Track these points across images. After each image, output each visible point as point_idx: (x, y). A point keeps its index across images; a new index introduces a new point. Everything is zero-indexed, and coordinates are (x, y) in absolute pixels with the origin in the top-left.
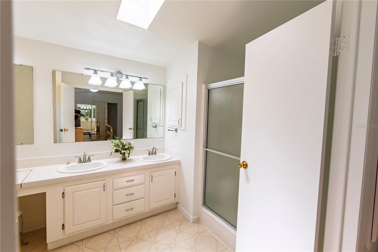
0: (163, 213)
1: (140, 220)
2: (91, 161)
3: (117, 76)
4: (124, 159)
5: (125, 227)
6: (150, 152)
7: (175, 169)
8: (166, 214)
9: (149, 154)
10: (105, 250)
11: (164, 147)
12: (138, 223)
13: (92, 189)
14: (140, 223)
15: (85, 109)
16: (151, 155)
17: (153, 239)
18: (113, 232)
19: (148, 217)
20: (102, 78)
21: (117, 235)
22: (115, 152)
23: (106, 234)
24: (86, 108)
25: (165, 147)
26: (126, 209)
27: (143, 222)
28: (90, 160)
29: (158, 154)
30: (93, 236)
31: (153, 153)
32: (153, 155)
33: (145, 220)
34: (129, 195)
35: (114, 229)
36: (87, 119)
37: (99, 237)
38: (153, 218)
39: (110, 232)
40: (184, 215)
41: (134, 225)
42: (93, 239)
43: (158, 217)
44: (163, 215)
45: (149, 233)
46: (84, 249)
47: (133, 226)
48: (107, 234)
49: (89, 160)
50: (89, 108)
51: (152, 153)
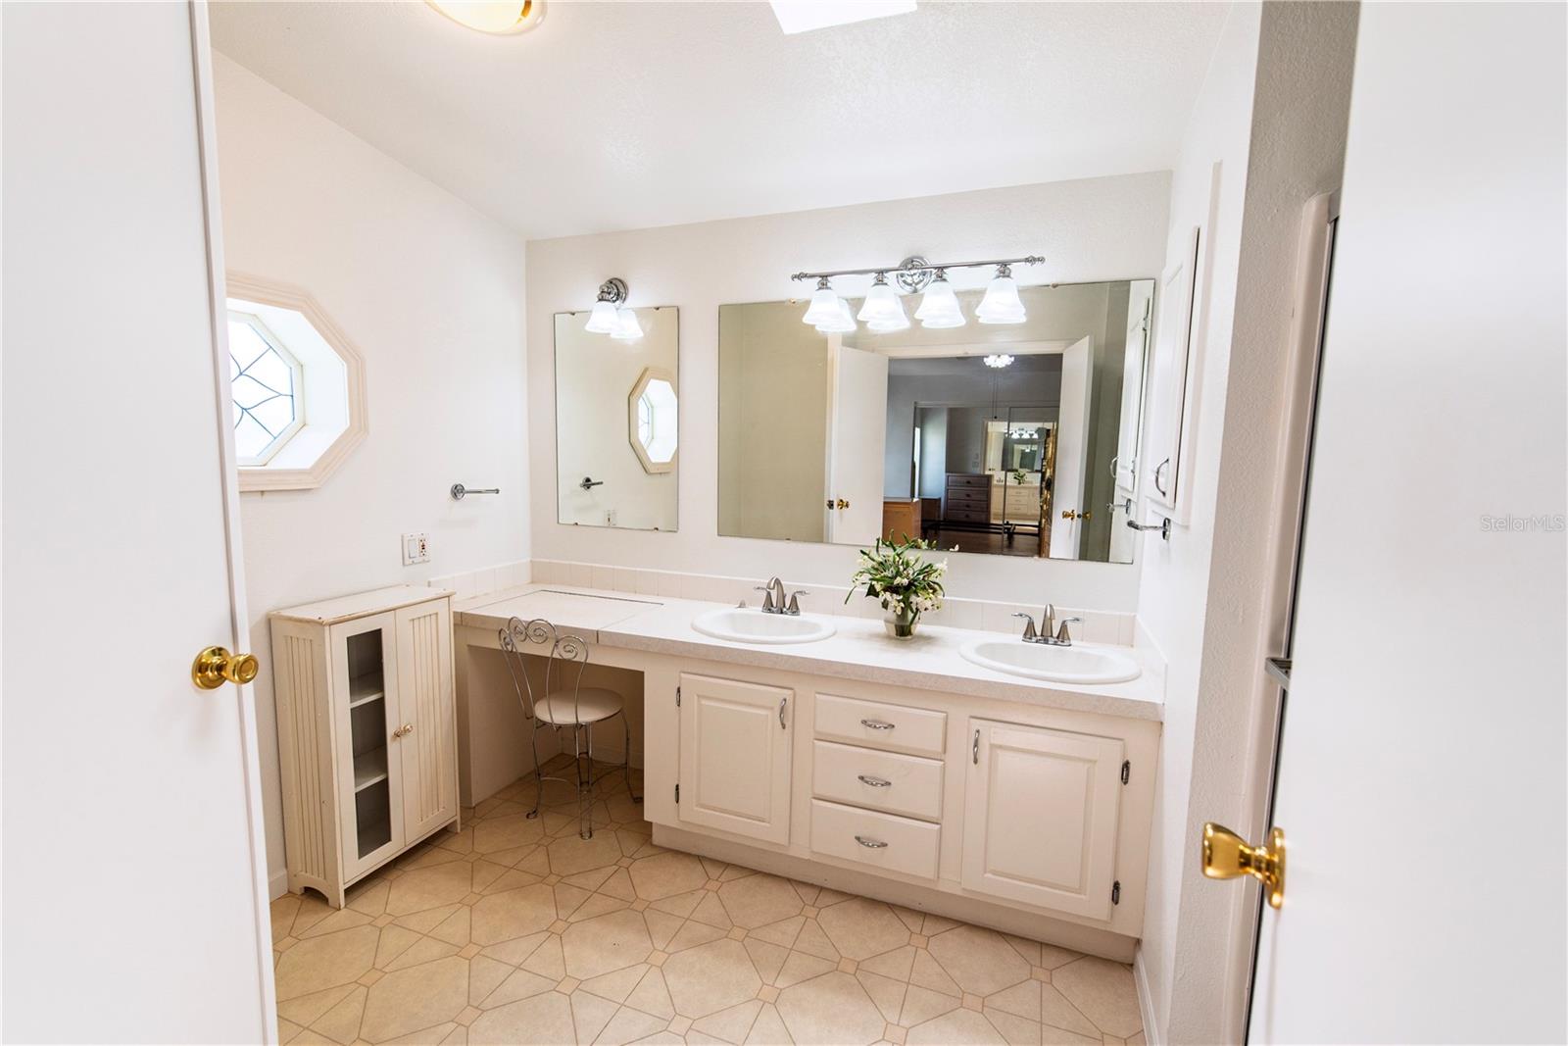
0: (1043, 945)
1: (925, 915)
2: (801, 613)
3: (904, 282)
4: (903, 631)
5: (855, 906)
6: (1031, 625)
7: (1121, 743)
8: (1051, 959)
9: (1025, 634)
10: (746, 936)
11: (1135, 616)
12: (909, 920)
13: (749, 705)
14: (915, 924)
15: (1018, 440)
16: (1034, 639)
17: (904, 1022)
18: (809, 895)
19: (961, 922)
20: (852, 299)
21: (811, 912)
22: (868, 594)
23: (790, 887)
24: (1021, 435)
25: (1138, 617)
26: (858, 835)
27: (930, 927)
28: (798, 609)
29: (1077, 644)
30: (755, 872)
31: (1047, 632)
32: (1046, 642)
33: (941, 927)
34: (872, 784)
35: (822, 889)
36: (1022, 477)
37: (768, 883)
38: (980, 939)
39: (802, 891)
40: (1143, 1030)
41: (888, 916)
42: (752, 881)
43: (1006, 950)
44: (1033, 954)
45: (910, 986)
46: (710, 894)
47: (881, 920)
48: (793, 891)
49: (794, 609)
50: (1031, 435)
51: (1042, 635)
